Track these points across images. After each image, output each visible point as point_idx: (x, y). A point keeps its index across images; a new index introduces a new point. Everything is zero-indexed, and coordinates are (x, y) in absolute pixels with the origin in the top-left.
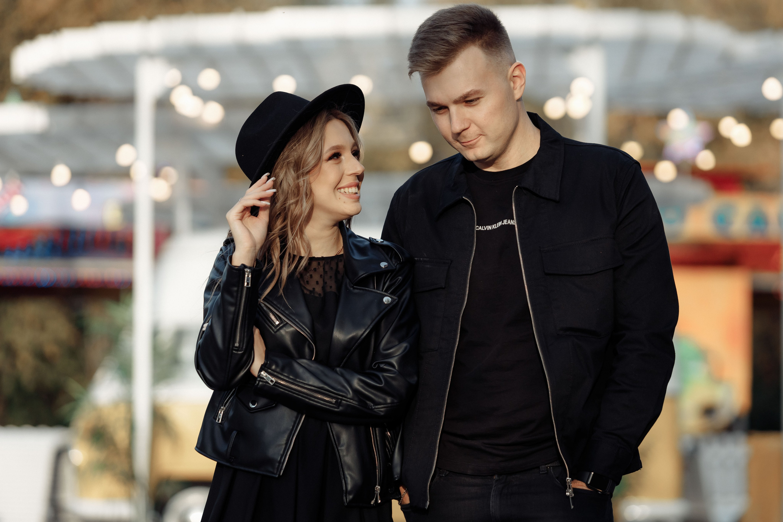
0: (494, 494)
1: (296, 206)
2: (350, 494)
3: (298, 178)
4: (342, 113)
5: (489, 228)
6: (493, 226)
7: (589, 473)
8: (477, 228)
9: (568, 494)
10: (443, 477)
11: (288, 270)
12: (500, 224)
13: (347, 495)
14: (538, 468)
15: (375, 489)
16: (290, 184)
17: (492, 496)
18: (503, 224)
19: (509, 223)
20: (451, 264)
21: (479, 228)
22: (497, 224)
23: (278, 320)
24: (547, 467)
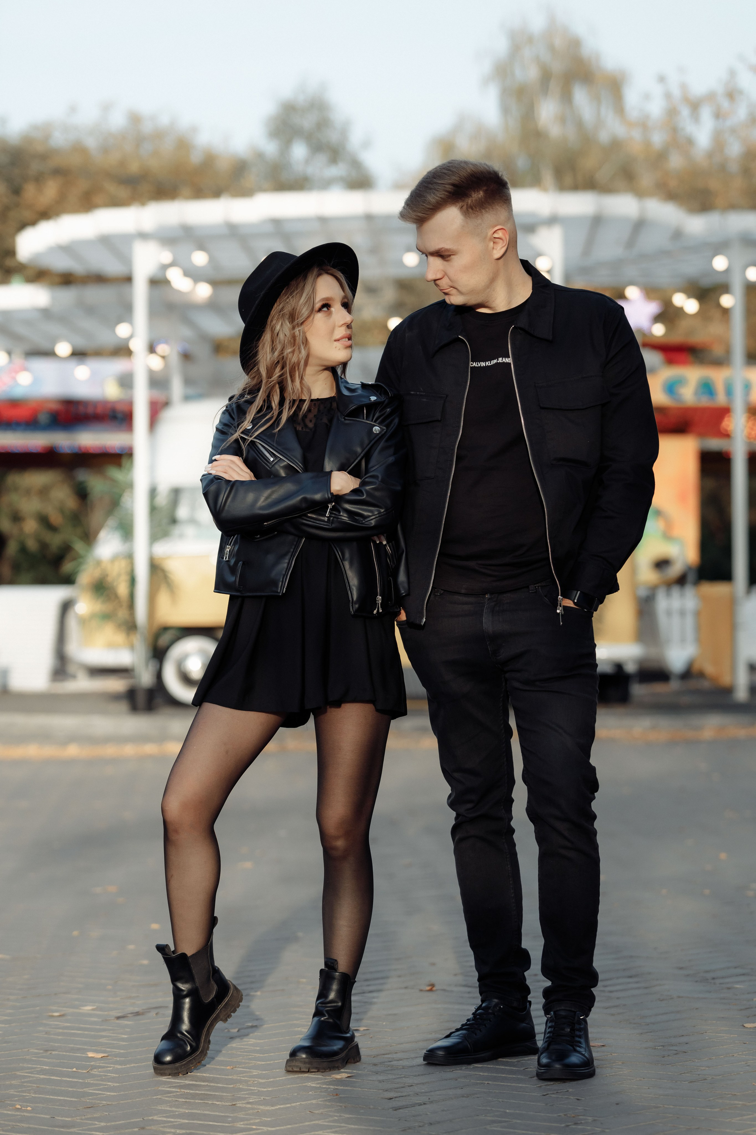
0: (487, 611)
1: (293, 355)
2: (356, 604)
3: (294, 328)
4: (332, 268)
5: (483, 364)
6: (487, 363)
7: (576, 591)
8: (472, 364)
9: (558, 611)
10: (438, 595)
11: (288, 414)
12: (495, 361)
13: (353, 605)
14: (528, 587)
15: (376, 599)
16: (286, 334)
17: (485, 613)
18: (498, 362)
19: (504, 361)
20: (446, 398)
21: (473, 364)
22: (492, 361)
23: (272, 457)
24: (536, 587)
